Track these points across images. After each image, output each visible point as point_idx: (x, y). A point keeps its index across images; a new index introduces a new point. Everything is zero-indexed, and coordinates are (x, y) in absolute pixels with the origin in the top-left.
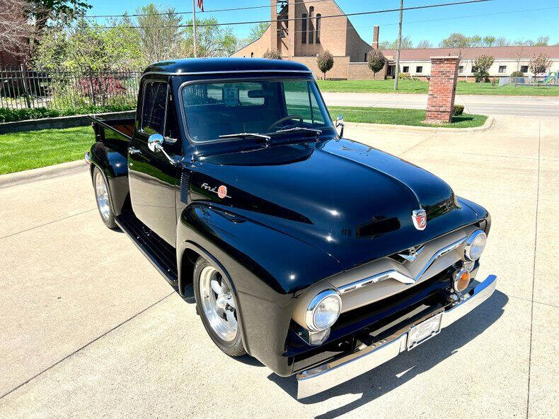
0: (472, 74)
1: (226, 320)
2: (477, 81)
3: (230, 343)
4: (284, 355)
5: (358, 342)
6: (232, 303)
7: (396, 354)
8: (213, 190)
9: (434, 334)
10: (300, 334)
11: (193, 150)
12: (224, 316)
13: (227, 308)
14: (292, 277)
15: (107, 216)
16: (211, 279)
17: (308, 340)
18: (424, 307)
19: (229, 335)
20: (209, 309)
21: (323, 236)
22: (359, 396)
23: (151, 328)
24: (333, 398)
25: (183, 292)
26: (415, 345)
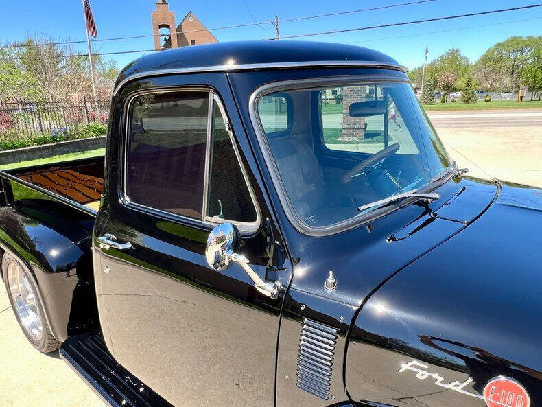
0: (333, 97)
2: (337, 103)
15: (37, 333)
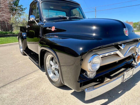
1: (55, 75)
3: (57, 82)
4: (78, 82)
5: (106, 78)
6: (57, 67)
7: (120, 83)
8: (50, 29)
9: (131, 77)
10: (84, 74)
11: (44, 20)
12: (55, 74)
13: (55, 70)
14: (81, 49)
16: (50, 61)
17: (87, 76)
18: (123, 69)
19: (56, 79)
20: (49, 70)
21: (92, 34)
22: (107, 100)
23: (30, 79)
24: (97, 101)
25: (41, 67)
26: (126, 80)
